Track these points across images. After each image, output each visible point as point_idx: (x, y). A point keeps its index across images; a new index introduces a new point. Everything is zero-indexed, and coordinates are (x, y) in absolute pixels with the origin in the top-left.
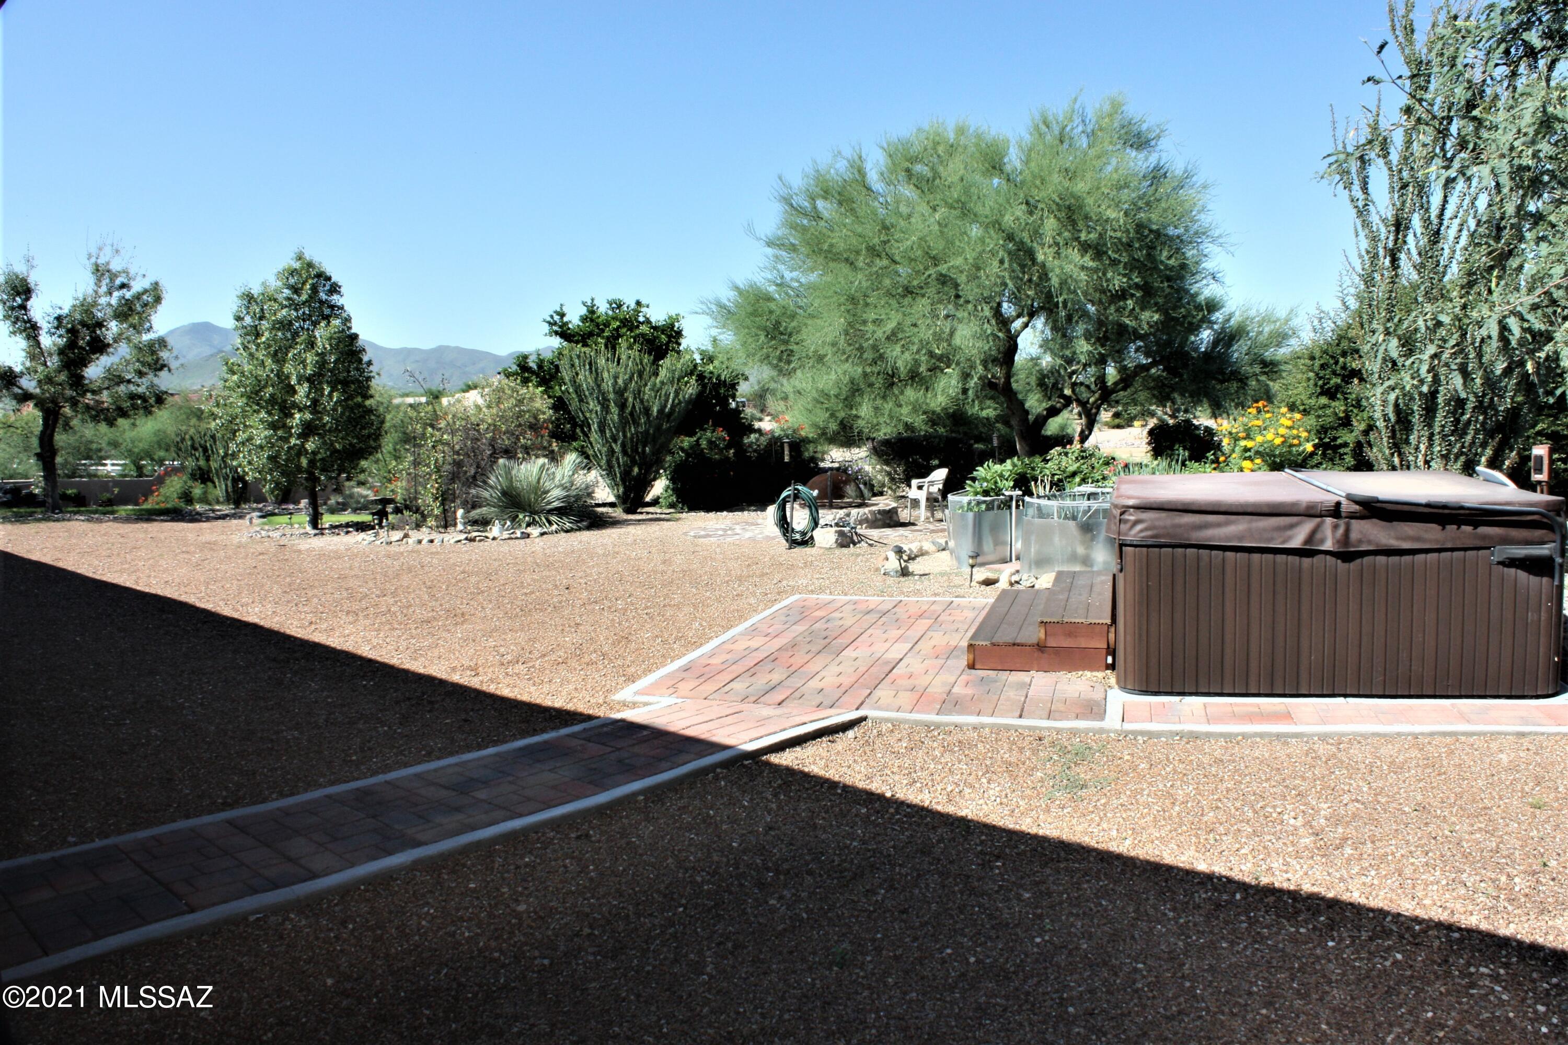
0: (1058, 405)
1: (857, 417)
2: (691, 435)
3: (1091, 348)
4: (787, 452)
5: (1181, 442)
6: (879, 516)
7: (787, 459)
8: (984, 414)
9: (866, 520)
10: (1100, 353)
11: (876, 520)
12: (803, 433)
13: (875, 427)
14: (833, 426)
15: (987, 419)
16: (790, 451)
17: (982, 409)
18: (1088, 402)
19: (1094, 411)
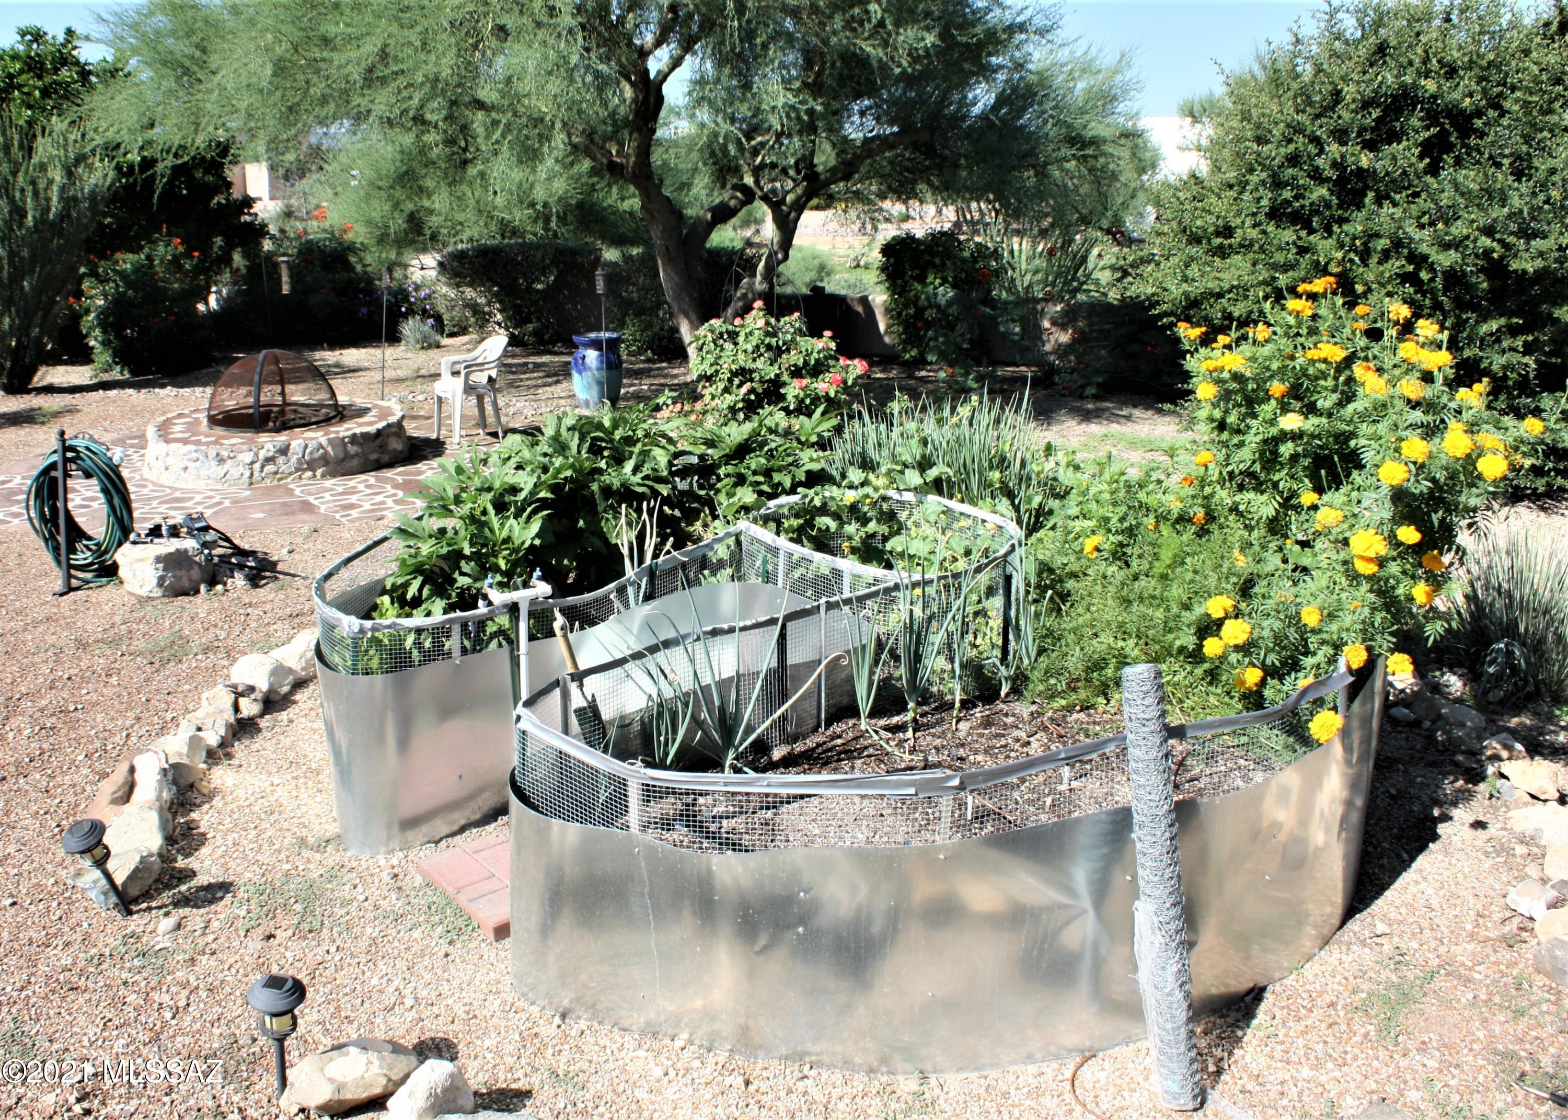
0: (732, 203)
1: (431, 212)
2: (137, 250)
3: (792, 100)
4: (285, 278)
5: (939, 269)
6: (352, 449)
7: (286, 289)
8: (626, 205)
9: (325, 460)
10: (811, 112)
11: (347, 457)
12: (349, 236)
13: (456, 227)
14: (398, 223)
15: (631, 213)
16: (291, 276)
17: (623, 199)
18: (783, 201)
19: (793, 215)
